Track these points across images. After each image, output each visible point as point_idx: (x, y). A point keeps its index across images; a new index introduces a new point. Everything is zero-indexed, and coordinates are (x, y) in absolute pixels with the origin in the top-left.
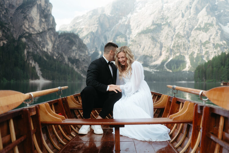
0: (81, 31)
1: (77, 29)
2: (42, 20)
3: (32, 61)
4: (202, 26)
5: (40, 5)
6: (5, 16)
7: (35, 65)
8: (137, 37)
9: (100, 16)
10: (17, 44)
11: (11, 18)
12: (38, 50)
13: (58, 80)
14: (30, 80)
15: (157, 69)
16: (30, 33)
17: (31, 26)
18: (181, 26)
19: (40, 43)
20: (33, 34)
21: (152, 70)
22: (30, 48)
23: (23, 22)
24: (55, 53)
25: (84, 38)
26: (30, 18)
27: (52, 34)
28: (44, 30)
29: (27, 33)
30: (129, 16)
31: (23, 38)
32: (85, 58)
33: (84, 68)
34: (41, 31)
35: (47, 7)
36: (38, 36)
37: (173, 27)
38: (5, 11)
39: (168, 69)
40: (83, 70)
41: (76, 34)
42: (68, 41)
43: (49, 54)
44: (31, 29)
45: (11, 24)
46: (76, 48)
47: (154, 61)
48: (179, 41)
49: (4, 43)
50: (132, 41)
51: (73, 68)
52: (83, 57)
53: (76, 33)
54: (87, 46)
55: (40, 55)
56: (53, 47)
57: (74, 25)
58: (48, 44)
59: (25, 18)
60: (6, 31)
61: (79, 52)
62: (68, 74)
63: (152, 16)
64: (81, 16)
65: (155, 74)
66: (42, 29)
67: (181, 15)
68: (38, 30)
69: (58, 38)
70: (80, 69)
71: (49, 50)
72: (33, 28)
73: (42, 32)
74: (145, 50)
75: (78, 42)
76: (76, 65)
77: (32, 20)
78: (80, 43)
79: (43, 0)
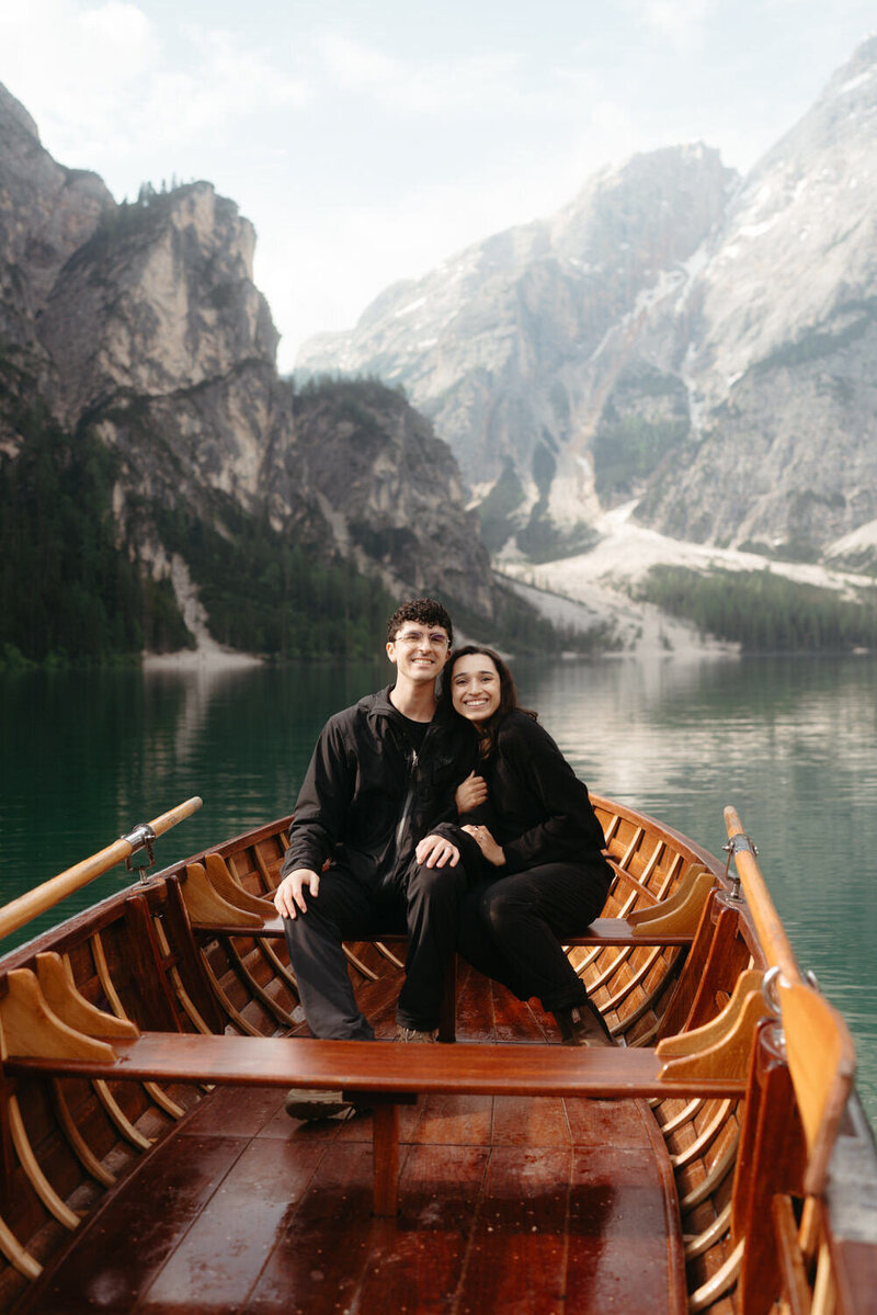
0: (417, 367)
1: (396, 356)
2: (200, 318)
3: (155, 550)
5: (190, 233)
7: (171, 572)
8: (748, 385)
9: (528, 276)
10: (73, 456)
11: (39, 313)
12: (183, 488)
13: (297, 652)
14: (145, 653)
16: (140, 393)
17: (142, 356)
19: (195, 445)
20: (157, 398)
21: (841, 577)
22: (141, 478)
23: (100, 335)
24: (278, 498)
25: (439, 404)
26: (135, 310)
27: (257, 394)
28: (216, 374)
29: (121, 391)
30: (696, 264)
31: (101, 423)
32: (443, 520)
33: (442, 577)
34: (197, 376)
35: (228, 241)
36: (180, 410)
38: (7, 281)
40: (436, 588)
41: (392, 386)
42: (347, 427)
43: (245, 503)
44: (143, 372)
45: (37, 347)
46: (394, 469)
47: (856, 526)
50: (718, 411)
51: (377, 583)
52: (434, 517)
53: (390, 377)
54: (456, 453)
55: (195, 513)
56: (267, 464)
57: (379, 337)
58: (238, 455)
59: (111, 310)
60: (14, 390)
61: (410, 491)
62: (353, 618)
63: (838, 256)
64: (418, 277)
65: (859, 602)
66: (202, 366)
68: (184, 373)
69: (289, 414)
70: (421, 586)
71: (242, 483)
72: (154, 365)
73: (204, 385)
74: (795, 461)
75: (401, 432)
76: (393, 562)
77: (148, 318)
78: (416, 435)
79: (205, 206)
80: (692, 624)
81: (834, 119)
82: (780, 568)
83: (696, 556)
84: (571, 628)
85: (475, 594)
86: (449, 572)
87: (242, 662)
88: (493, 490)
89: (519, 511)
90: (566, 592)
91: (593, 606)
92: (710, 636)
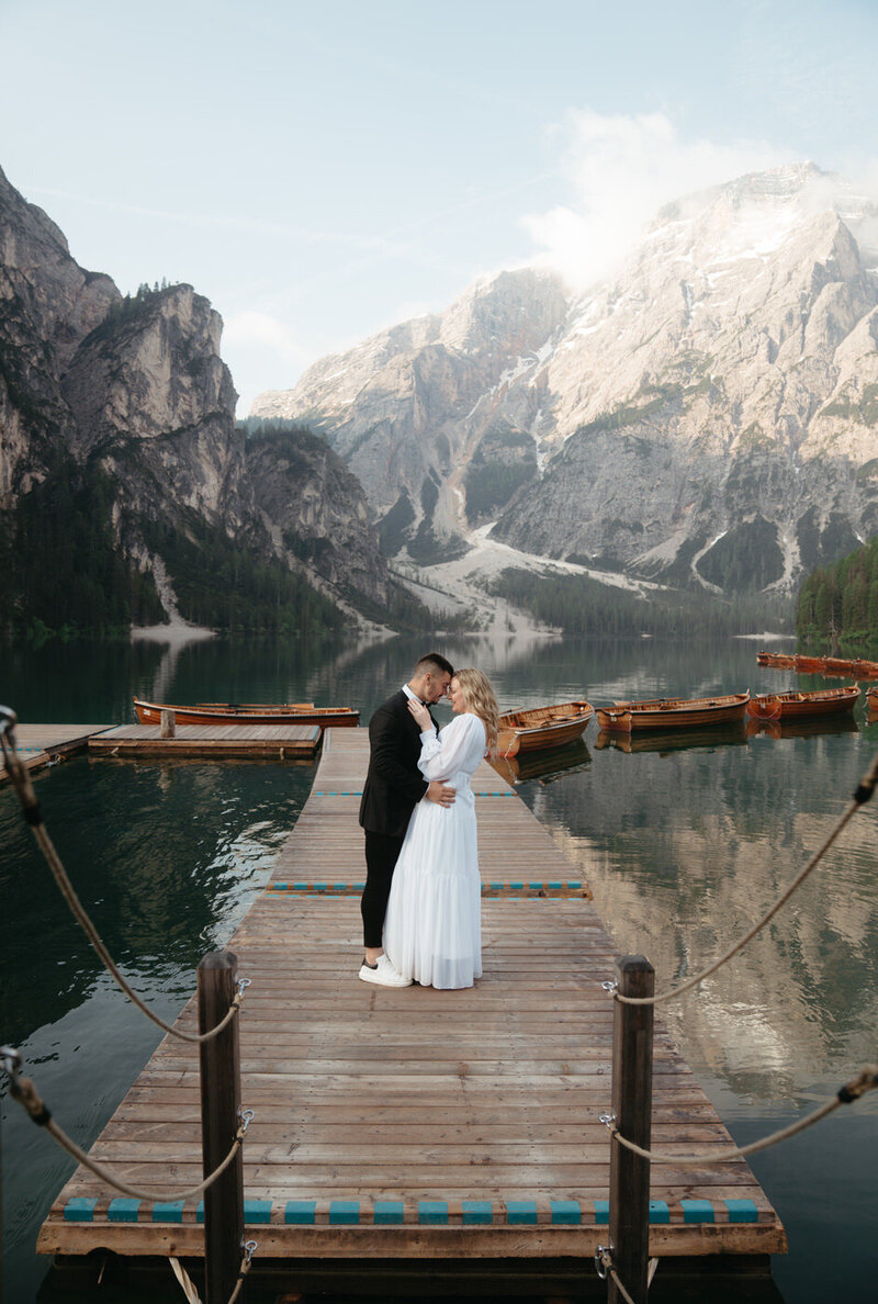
0: (340, 418)
1: (324, 411)
2: (179, 383)
3: (141, 551)
4: (856, 397)
5: (174, 321)
6: (39, 374)
7: (153, 567)
8: (578, 441)
9: (422, 355)
10: (84, 482)
11: (63, 376)
12: (163, 506)
13: (241, 627)
14: (132, 625)
15: (661, 579)
16: (134, 436)
17: (136, 409)
18: (763, 399)
19: (173, 475)
20: (147, 440)
21: (637, 582)
22: (133, 499)
23: (106, 394)
24: (232, 514)
25: (355, 446)
26: (133, 375)
27: (219, 439)
28: (190, 423)
29: (121, 434)
30: (543, 353)
31: (105, 458)
32: (353, 533)
33: (350, 574)
34: (176, 425)
35: (201, 328)
36: (163, 449)
37: (732, 400)
38: (40, 354)
39: (706, 578)
40: (346, 582)
41: (319, 434)
42: (284, 464)
43: (208, 518)
44: (137, 421)
45: (61, 402)
46: (318, 495)
47: (652, 546)
48: (754, 463)
49: (35, 481)
50: (557, 459)
51: (302, 578)
52: (346, 530)
53: (318, 428)
54: (364, 483)
55: (171, 524)
56: (225, 490)
57: (312, 396)
58: (204, 483)
59: (115, 376)
60: (43, 434)
61: (329, 511)
62: (282, 603)
63: (643, 354)
64: (342, 354)
65: (650, 600)
66: (180, 417)
67: (763, 351)
68: (166, 422)
69: (242, 453)
70: (335, 581)
71: (206, 502)
72: (145, 416)
73: (180, 431)
75: (324, 468)
76: (314, 562)
77: (141, 382)
78: (334, 471)
79: (185, 302)
80: (530, 613)
81: (642, 257)
82: (594, 575)
83: (536, 563)
84: (443, 614)
85: (374, 587)
86: (355, 571)
87: (202, 634)
88: (391, 511)
89: (410, 527)
90: (441, 587)
91: (460, 598)
92: (541, 622)
